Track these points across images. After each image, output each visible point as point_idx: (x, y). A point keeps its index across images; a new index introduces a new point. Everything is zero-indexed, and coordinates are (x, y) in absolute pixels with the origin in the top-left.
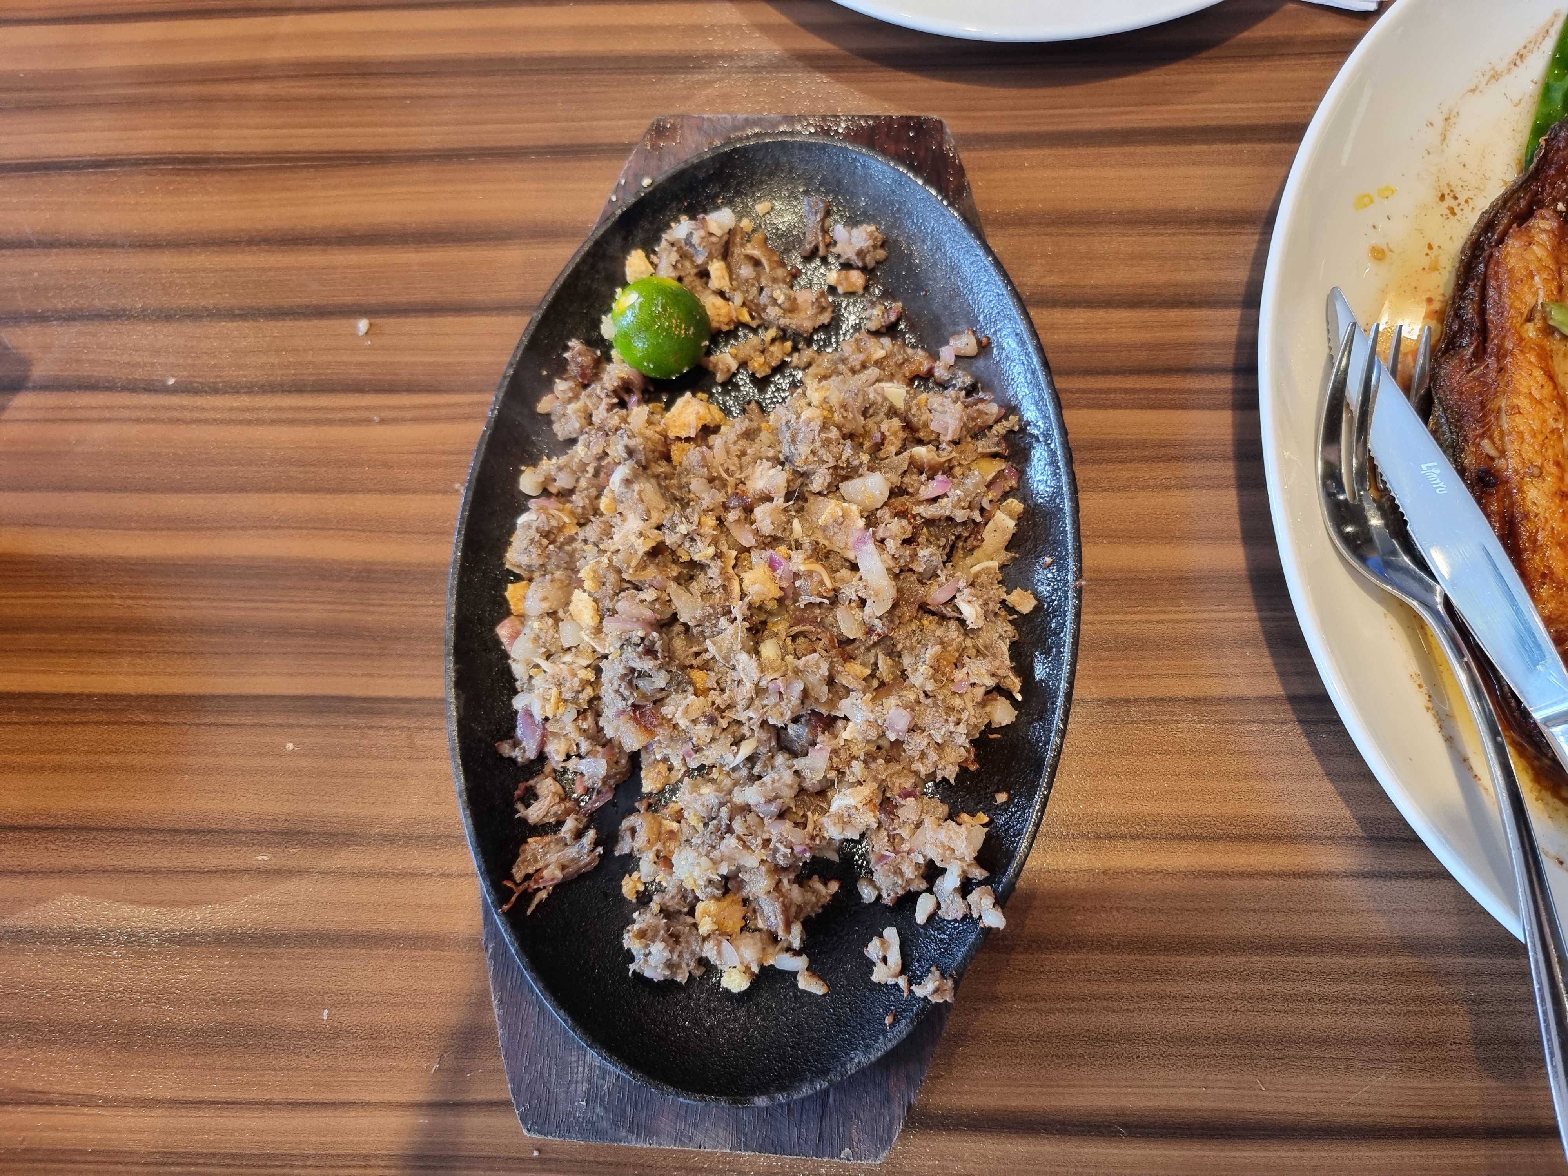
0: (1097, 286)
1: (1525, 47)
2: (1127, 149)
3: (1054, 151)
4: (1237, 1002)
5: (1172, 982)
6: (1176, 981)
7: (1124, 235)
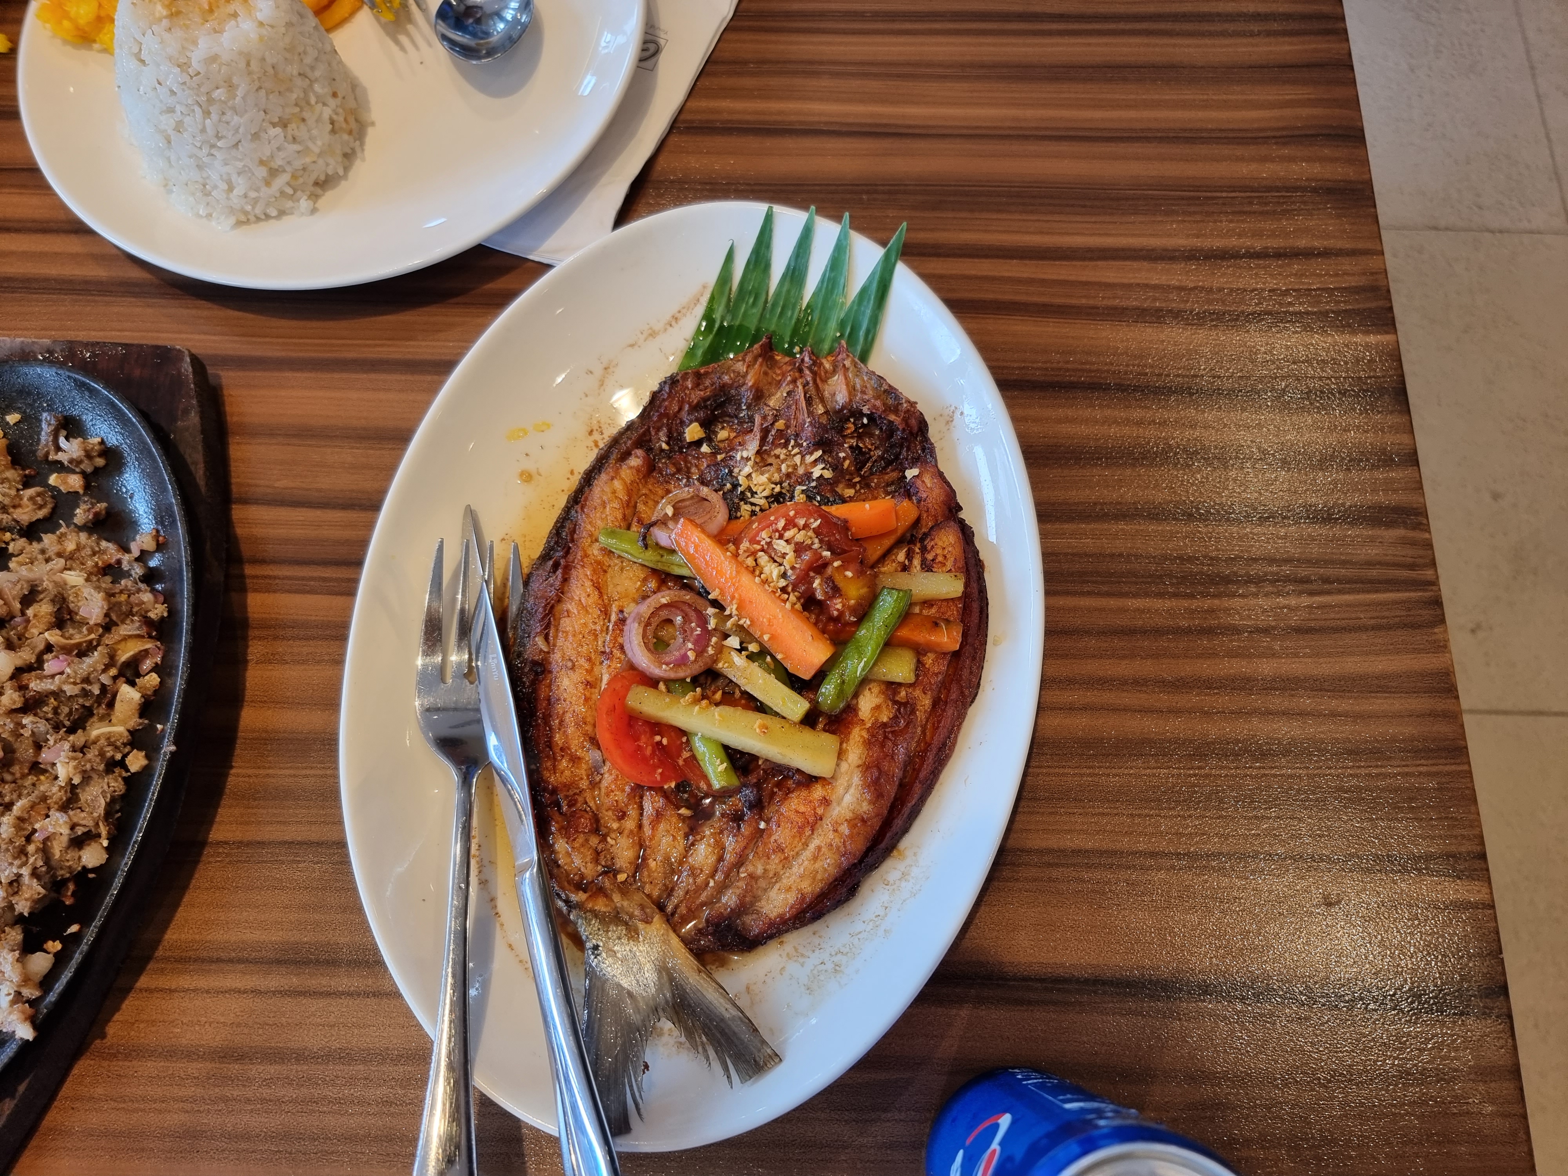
0: (319, 490)
1: (679, 312)
2: (373, 376)
3: (312, 375)
4: (291, 1105)
5: (241, 1087)
6: (244, 1086)
7: (352, 448)
